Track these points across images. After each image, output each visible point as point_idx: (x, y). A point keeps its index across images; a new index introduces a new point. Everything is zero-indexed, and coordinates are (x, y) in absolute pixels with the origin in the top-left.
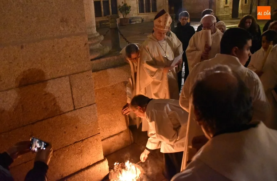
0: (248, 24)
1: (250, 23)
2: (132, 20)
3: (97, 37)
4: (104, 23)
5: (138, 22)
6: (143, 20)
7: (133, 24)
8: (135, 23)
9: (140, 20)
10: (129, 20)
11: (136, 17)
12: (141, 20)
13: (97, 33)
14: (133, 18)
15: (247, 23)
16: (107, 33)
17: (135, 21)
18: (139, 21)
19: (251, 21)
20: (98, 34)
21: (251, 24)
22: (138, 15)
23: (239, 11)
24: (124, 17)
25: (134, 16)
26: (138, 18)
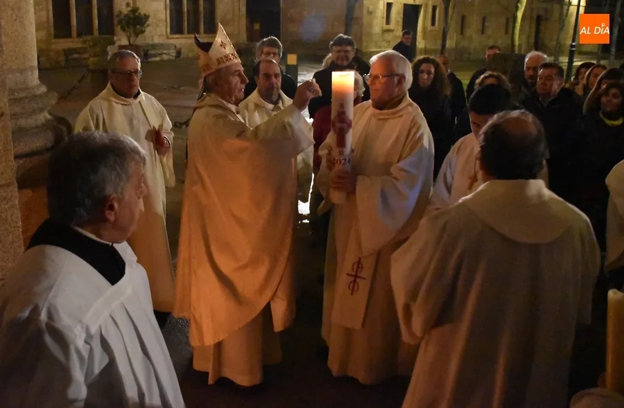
0: (426, 76)
1: (429, 73)
2: (150, 52)
3: (40, 96)
4: (76, 56)
5: (165, 57)
6: (179, 53)
7: (152, 62)
8: (158, 59)
9: (173, 53)
10: (144, 50)
11: (162, 45)
12: (174, 51)
13: (38, 87)
14: (154, 46)
15: (422, 72)
16: (80, 81)
17: (161, 54)
18: (168, 56)
19: (433, 70)
20: (43, 89)
21: (432, 76)
22: (168, 38)
23: (417, 44)
24: (129, 41)
25: (156, 40)
26: (168, 46)
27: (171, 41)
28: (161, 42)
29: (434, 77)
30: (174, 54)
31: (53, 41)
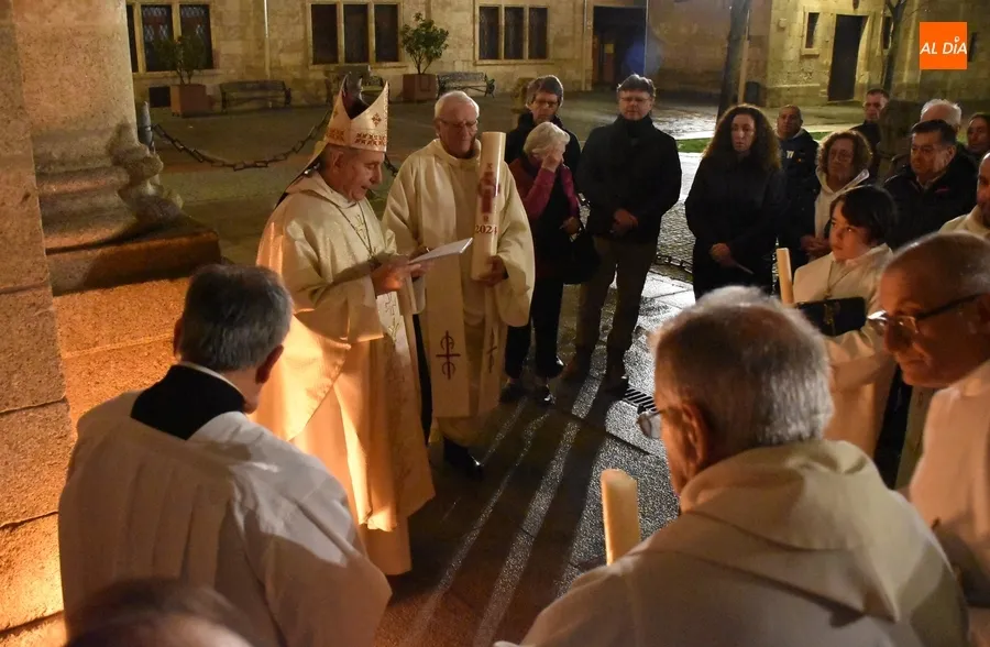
0: (741, 133)
1: (746, 128)
2: (446, 86)
6: (490, 87)
9: (481, 85)
10: (439, 81)
11: (466, 74)
12: (484, 84)
14: (454, 77)
15: (736, 127)
18: (474, 90)
19: (752, 124)
21: (752, 133)
22: (475, 65)
23: (857, 76)
24: (419, 68)
25: (459, 68)
26: (475, 76)
27: (479, 69)
28: (466, 70)
29: (756, 133)
30: (484, 89)
31: (311, 67)
